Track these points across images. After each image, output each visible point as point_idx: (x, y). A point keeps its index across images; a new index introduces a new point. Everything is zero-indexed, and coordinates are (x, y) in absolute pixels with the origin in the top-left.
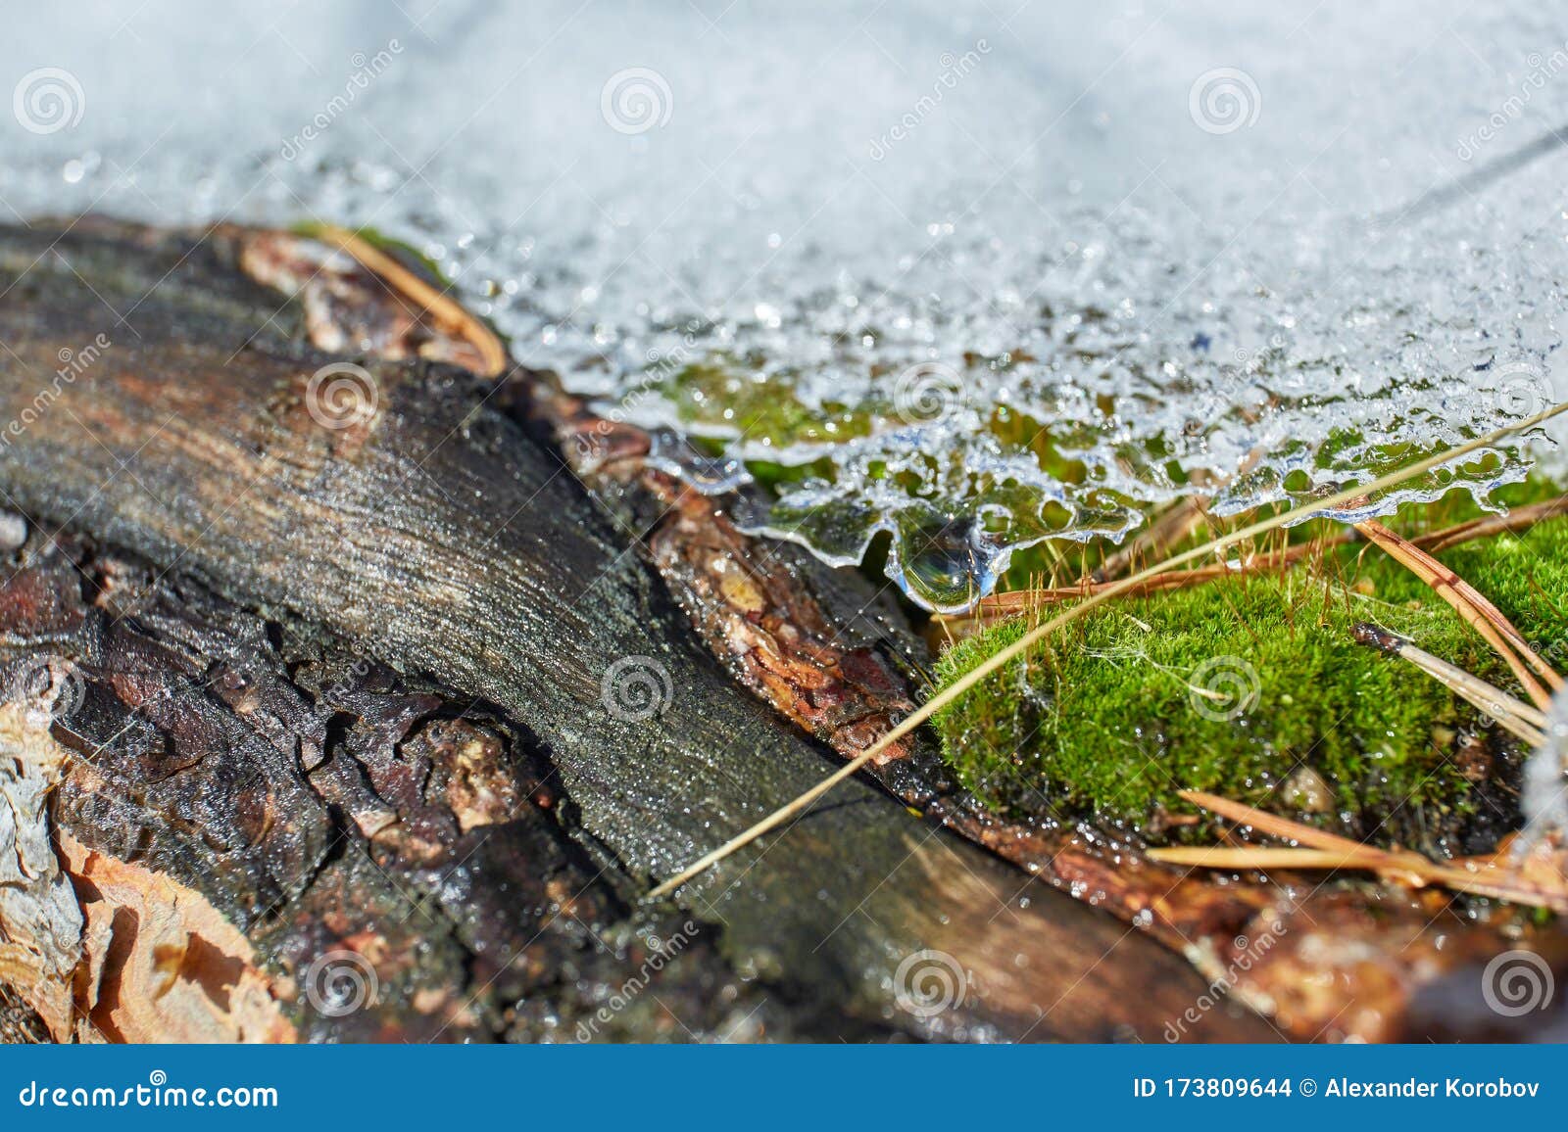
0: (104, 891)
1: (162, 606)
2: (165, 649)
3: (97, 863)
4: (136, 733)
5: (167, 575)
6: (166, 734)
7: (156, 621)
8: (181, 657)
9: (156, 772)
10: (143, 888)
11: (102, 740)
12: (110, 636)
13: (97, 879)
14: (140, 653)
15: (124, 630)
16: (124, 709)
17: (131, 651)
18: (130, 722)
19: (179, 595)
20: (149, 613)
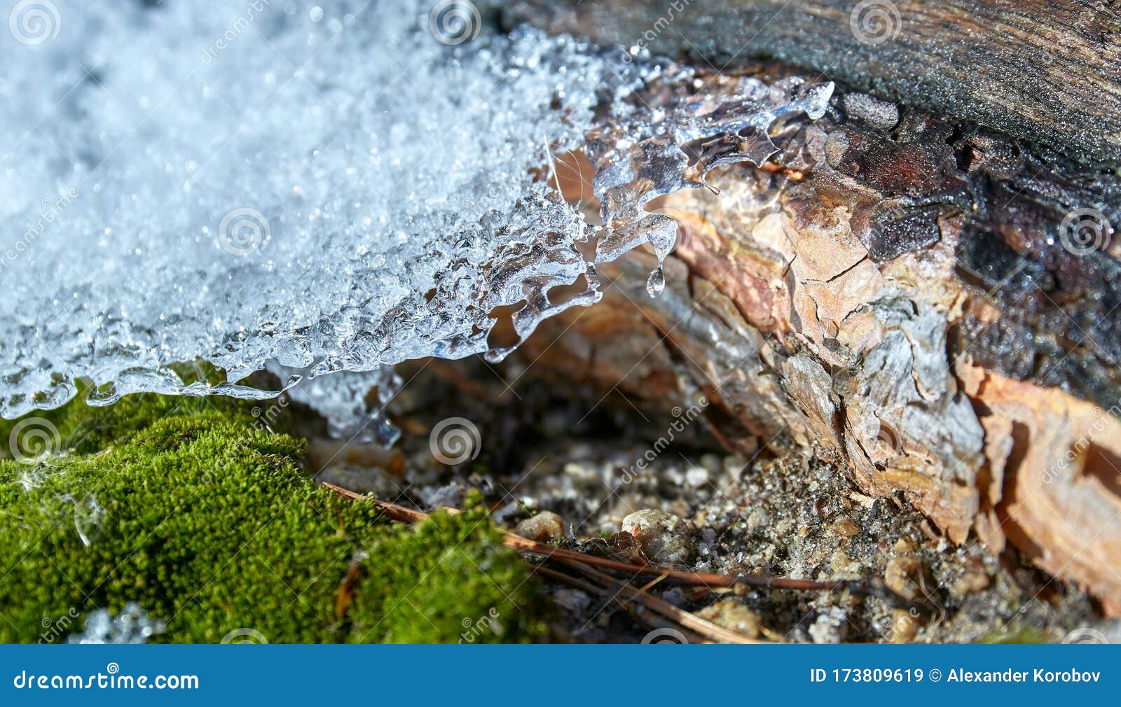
0: (994, 409)
1: (1029, 170)
2: (1039, 206)
3: (988, 386)
4: (1027, 271)
5: (1027, 145)
6: (1054, 273)
7: (1029, 183)
8: (1054, 211)
9: (1048, 304)
10: (1034, 404)
11: (1000, 277)
12: (994, 195)
13: (988, 400)
14: (1019, 208)
15: (1003, 190)
16: (1013, 254)
17: (1012, 206)
18: (1021, 264)
19: (1044, 162)
20: (1021, 176)
